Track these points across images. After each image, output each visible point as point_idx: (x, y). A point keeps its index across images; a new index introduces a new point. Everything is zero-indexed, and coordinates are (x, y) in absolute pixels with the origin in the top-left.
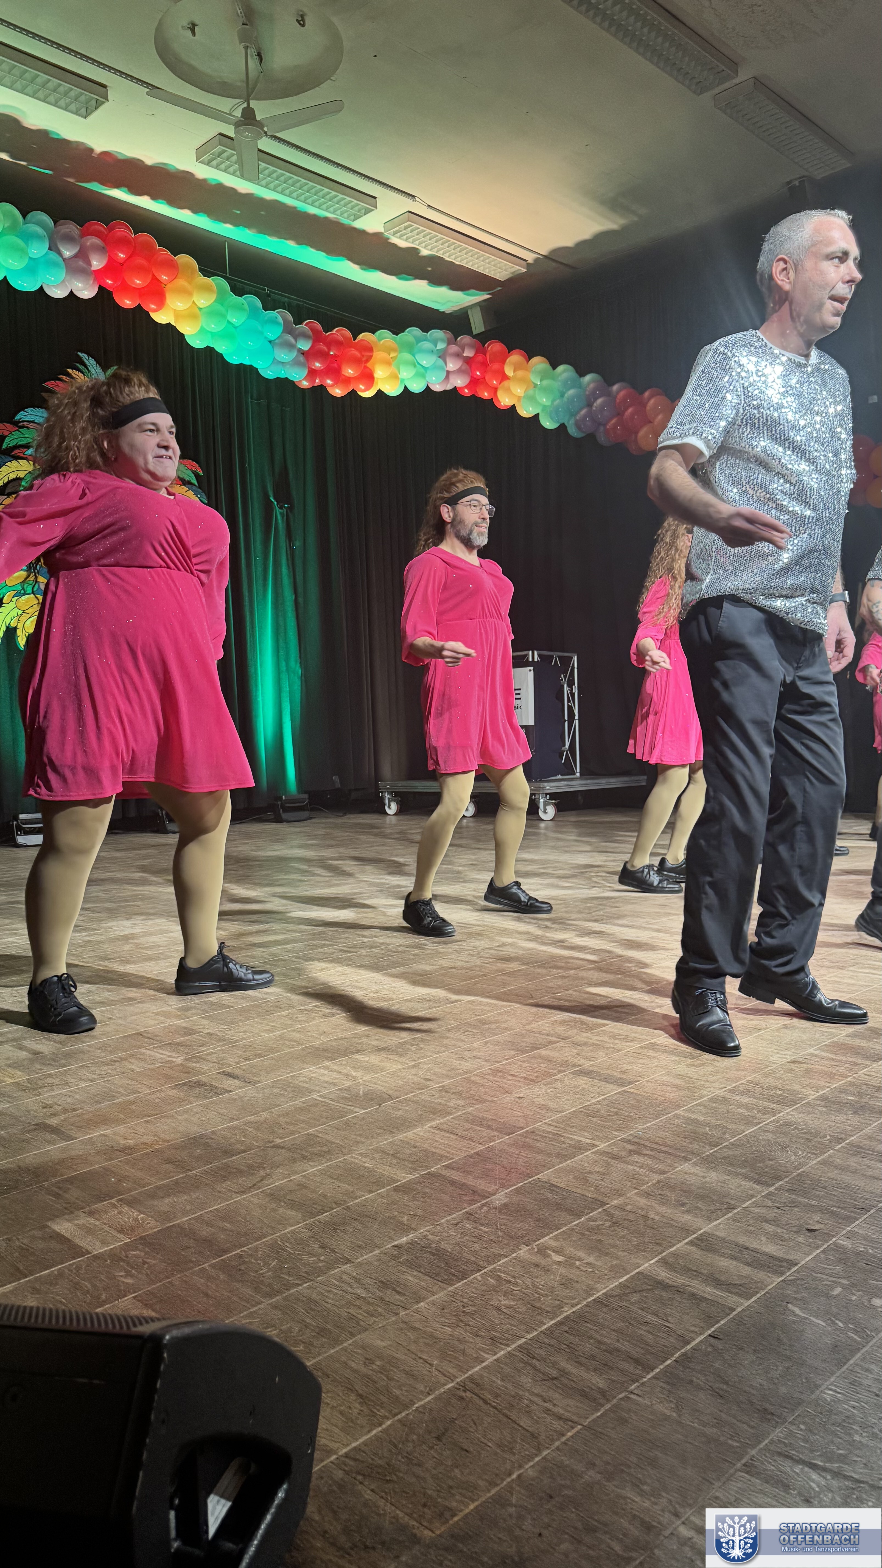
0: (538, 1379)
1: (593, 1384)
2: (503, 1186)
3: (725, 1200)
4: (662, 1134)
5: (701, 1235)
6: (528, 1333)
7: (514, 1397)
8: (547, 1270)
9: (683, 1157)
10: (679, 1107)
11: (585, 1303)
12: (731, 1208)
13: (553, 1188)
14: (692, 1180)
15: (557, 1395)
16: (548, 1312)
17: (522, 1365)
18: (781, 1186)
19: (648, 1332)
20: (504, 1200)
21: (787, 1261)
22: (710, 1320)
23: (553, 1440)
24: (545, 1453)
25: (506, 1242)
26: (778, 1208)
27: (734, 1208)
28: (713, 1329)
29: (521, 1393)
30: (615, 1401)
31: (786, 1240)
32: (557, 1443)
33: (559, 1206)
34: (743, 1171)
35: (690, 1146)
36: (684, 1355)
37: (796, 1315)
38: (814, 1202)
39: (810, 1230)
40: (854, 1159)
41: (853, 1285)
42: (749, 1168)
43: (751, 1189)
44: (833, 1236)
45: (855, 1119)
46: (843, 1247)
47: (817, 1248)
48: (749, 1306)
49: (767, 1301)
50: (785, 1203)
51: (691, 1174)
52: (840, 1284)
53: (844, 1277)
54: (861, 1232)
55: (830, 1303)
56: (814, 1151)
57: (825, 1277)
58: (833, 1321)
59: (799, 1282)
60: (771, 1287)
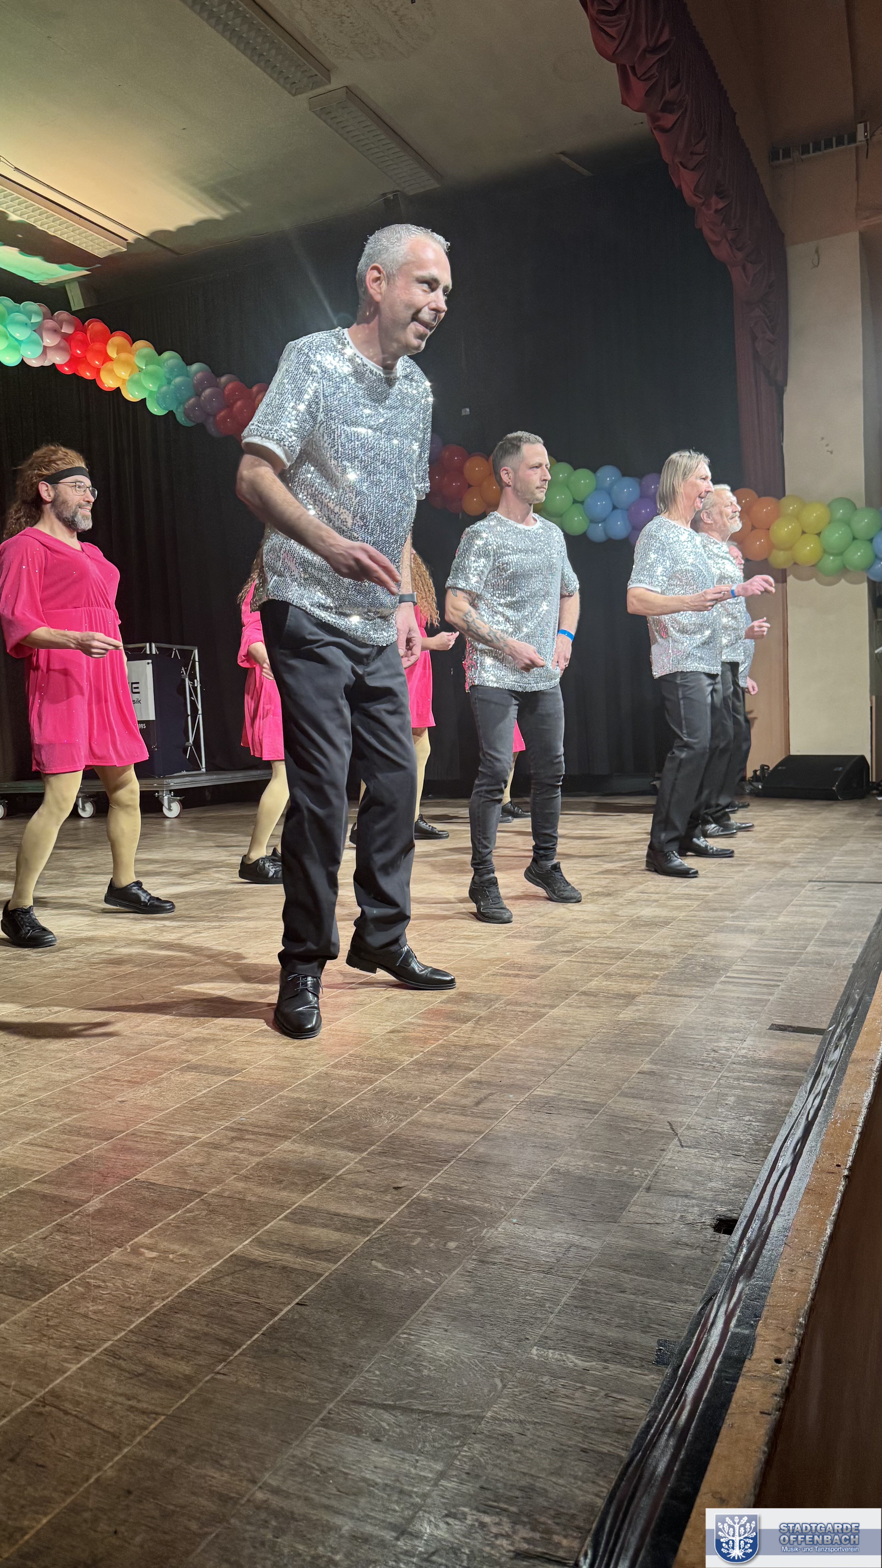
0: (123, 1378)
1: (179, 1373)
2: (98, 1192)
3: (321, 1172)
4: (264, 1117)
5: (296, 1208)
6: (115, 1334)
7: (96, 1402)
8: (138, 1268)
9: (283, 1136)
10: (283, 1088)
11: (176, 1294)
12: (325, 1178)
13: (150, 1185)
14: (290, 1157)
15: (142, 1391)
16: (138, 1310)
17: (106, 1368)
18: (373, 1150)
19: (238, 1311)
20: (99, 1206)
21: (373, 1220)
22: (299, 1289)
23: (134, 1436)
24: (126, 1450)
25: (97, 1247)
26: (369, 1171)
27: (329, 1178)
28: (300, 1297)
29: (104, 1395)
30: (201, 1384)
31: (374, 1201)
32: (139, 1439)
33: (155, 1204)
34: (340, 1140)
35: (292, 1124)
36: (272, 1327)
37: (379, 1270)
38: (401, 1161)
39: (396, 1188)
40: (439, 1116)
41: (431, 1233)
42: (344, 1138)
43: (346, 1157)
44: (417, 1190)
45: (444, 1079)
46: (425, 1199)
47: (402, 1204)
48: (336, 1269)
49: (353, 1261)
50: (376, 1166)
51: (289, 1151)
52: (420, 1234)
53: (424, 1227)
54: (441, 1182)
55: (410, 1254)
56: (405, 1113)
57: (407, 1230)
58: (411, 1270)
59: (383, 1239)
60: (357, 1248)
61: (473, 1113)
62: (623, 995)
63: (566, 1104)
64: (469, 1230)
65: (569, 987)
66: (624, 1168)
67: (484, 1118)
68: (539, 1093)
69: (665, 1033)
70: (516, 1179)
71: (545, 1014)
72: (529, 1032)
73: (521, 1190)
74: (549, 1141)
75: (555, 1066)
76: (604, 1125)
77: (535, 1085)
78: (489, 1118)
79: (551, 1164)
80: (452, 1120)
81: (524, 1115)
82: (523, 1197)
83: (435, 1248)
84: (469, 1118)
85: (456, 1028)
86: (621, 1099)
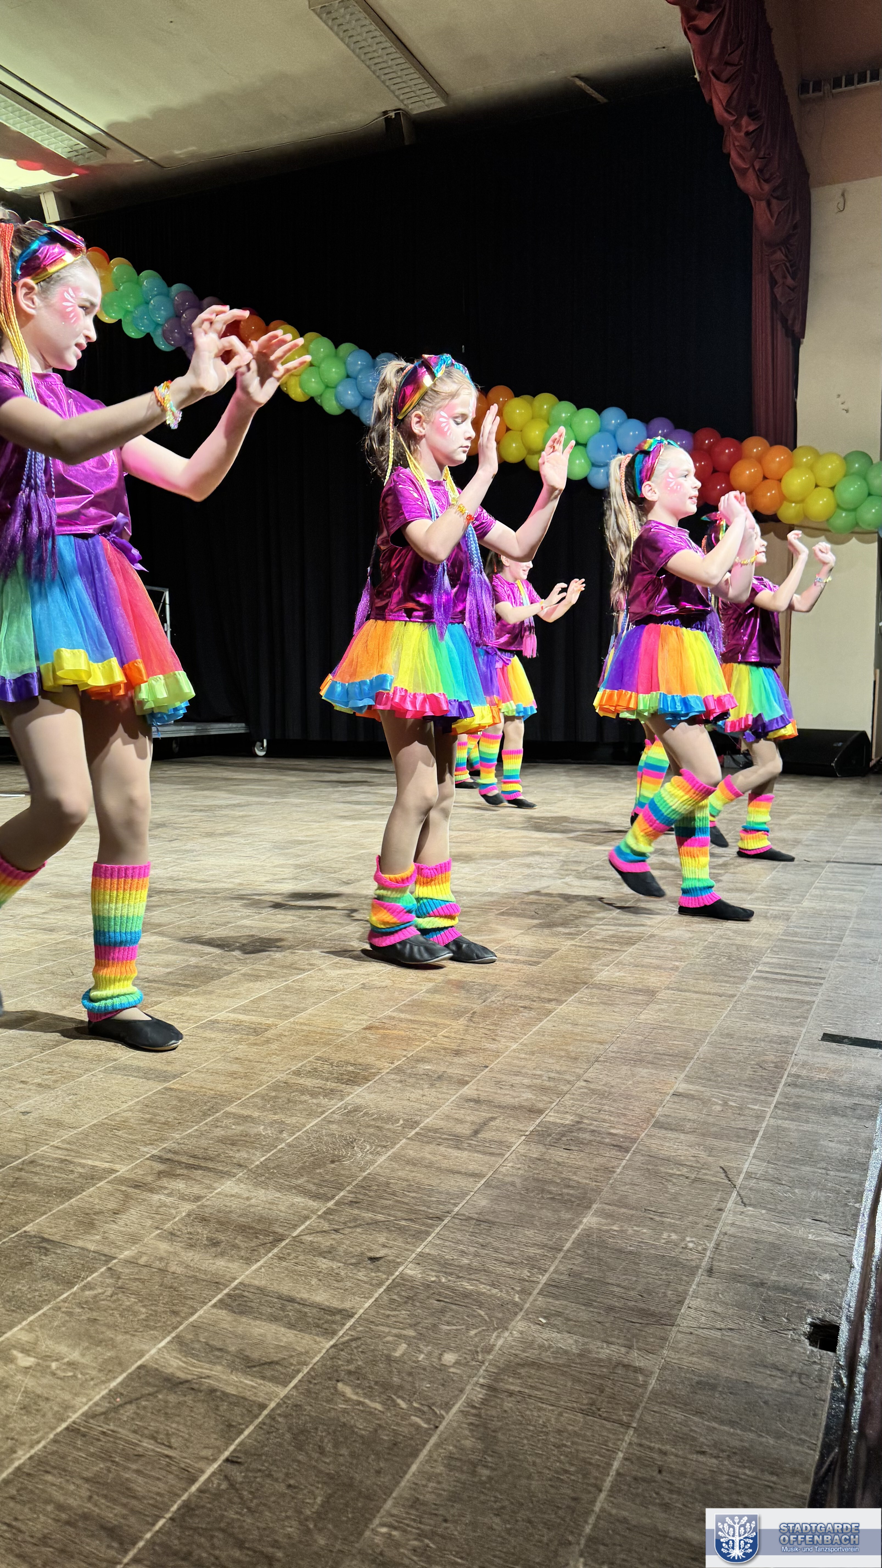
3: (272, 1229)
4: (203, 1142)
5: (235, 1288)
8: (4, 1386)
9: (226, 1173)
10: (231, 1101)
11: (51, 1436)
12: (277, 1240)
13: (43, 1243)
14: (234, 1204)
18: (343, 1197)
19: (138, 1472)
21: (340, 1311)
26: (336, 1231)
27: (282, 1240)
28: (232, 1448)
31: (342, 1279)
33: (46, 1273)
34: (299, 1182)
35: (238, 1155)
36: (186, 1505)
37: (347, 1400)
38: (380, 1217)
39: (373, 1259)
40: (428, 1148)
41: (421, 1336)
42: (305, 1179)
43: (306, 1208)
44: (399, 1264)
45: (431, 1095)
46: (412, 1279)
47: (380, 1285)
48: (285, 1397)
49: (310, 1382)
50: (345, 1223)
51: (232, 1196)
52: (405, 1338)
53: (411, 1326)
54: (433, 1252)
55: (391, 1372)
56: (384, 1143)
57: (387, 1330)
58: (393, 1401)
59: (354, 1344)
60: (317, 1359)
61: (470, 1145)
62: (641, 991)
63: (587, 1136)
64: (473, 1333)
65: (577, 977)
66: (674, 1237)
67: (485, 1153)
68: (551, 1119)
69: (698, 1043)
70: (532, 1251)
71: (550, 1012)
72: (534, 1034)
73: (539, 1269)
74: (571, 1192)
75: (569, 1082)
76: (639, 1169)
77: (546, 1109)
78: (492, 1154)
79: (576, 1227)
80: (444, 1156)
81: (536, 1151)
82: (544, 1279)
83: (426, 1363)
84: (465, 1154)
85: (446, 1026)
86: (656, 1131)
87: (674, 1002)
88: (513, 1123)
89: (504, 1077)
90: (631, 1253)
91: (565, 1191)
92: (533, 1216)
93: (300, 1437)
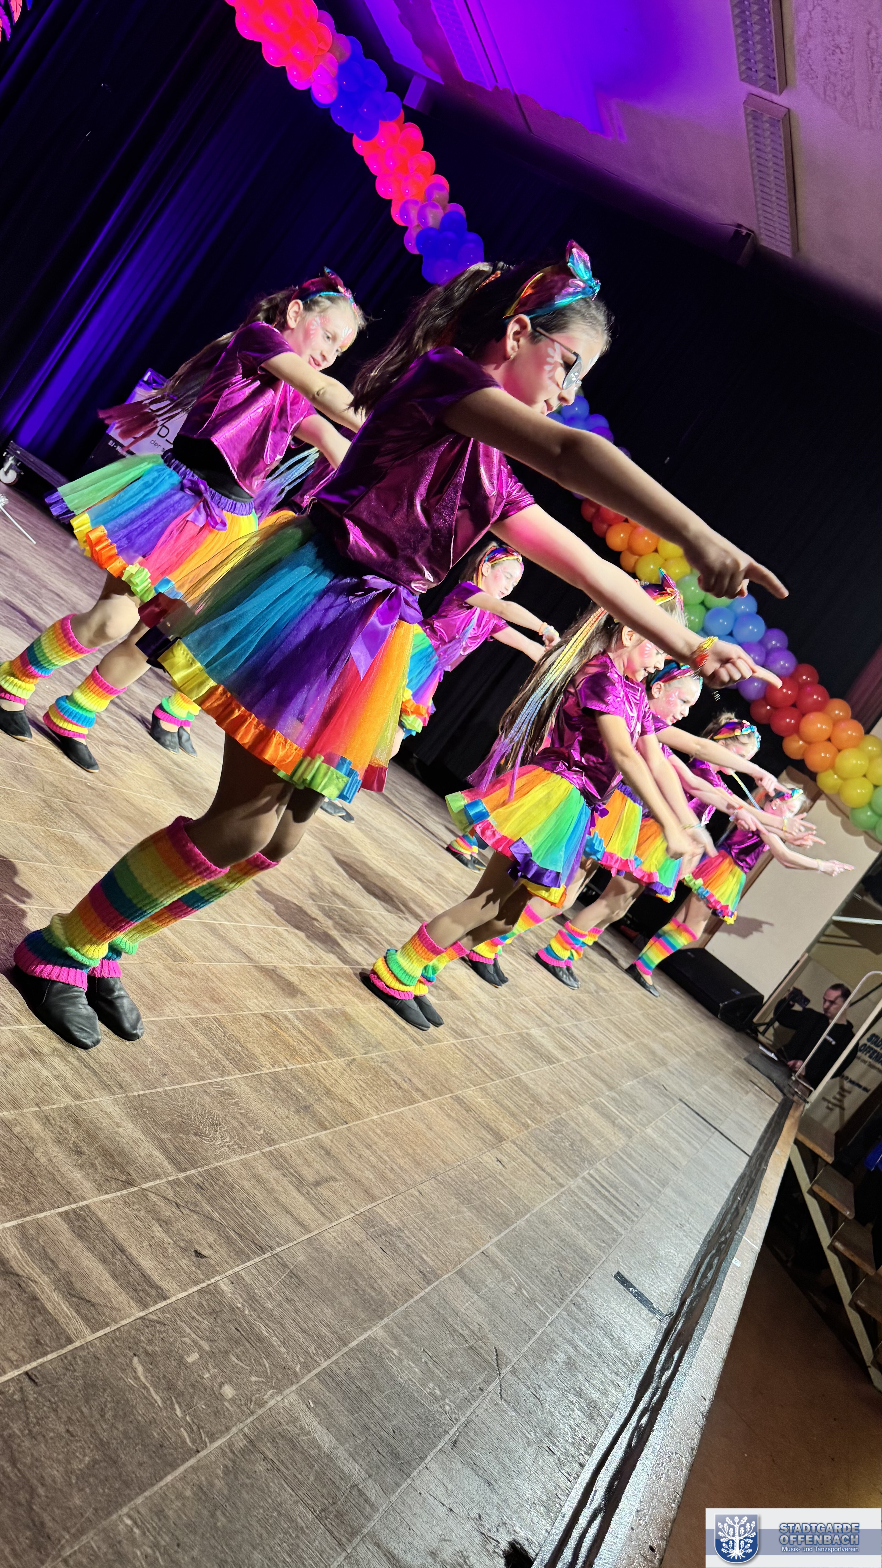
3: (128, 1169)
5: (81, 1208)
12: (130, 1183)
14: (105, 1122)
18: (193, 1176)
21: (158, 1288)
22: (37, 1347)
26: (178, 1206)
27: (133, 1185)
28: (34, 1364)
31: (167, 1257)
34: (163, 1136)
37: (137, 1378)
38: (216, 1215)
39: (198, 1254)
40: (275, 1173)
41: (212, 1354)
42: (169, 1136)
43: (160, 1165)
44: (218, 1273)
45: (294, 1121)
46: (222, 1293)
47: (196, 1283)
48: (90, 1343)
49: (113, 1342)
50: (187, 1202)
51: (106, 1113)
52: (200, 1348)
53: (207, 1339)
54: (246, 1278)
55: (179, 1374)
56: (242, 1144)
57: (188, 1330)
58: (172, 1403)
59: (158, 1327)
60: (124, 1322)
61: (308, 1193)
62: (492, 1129)
63: (402, 1247)
64: (254, 1379)
65: (446, 1080)
66: (438, 1392)
67: (318, 1210)
68: (380, 1211)
69: (519, 1214)
70: (324, 1331)
71: (415, 1102)
72: (394, 1115)
73: (324, 1351)
74: (373, 1294)
75: (406, 1184)
76: (431, 1307)
77: (380, 1198)
78: (323, 1214)
79: (365, 1330)
80: (285, 1190)
81: (358, 1235)
82: (325, 1364)
83: (208, 1384)
84: (302, 1199)
85: (327, 1058)
86: (458, 1279)
87: (514, 1160)
88: (348, 1195)
89: (357, 1144)
90: (400, 1385)
91: (369, 1290)
92: (336, 1298)
93: (91, 1389)
